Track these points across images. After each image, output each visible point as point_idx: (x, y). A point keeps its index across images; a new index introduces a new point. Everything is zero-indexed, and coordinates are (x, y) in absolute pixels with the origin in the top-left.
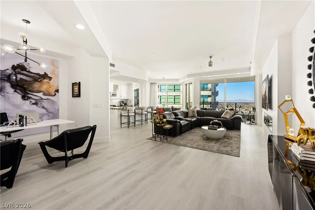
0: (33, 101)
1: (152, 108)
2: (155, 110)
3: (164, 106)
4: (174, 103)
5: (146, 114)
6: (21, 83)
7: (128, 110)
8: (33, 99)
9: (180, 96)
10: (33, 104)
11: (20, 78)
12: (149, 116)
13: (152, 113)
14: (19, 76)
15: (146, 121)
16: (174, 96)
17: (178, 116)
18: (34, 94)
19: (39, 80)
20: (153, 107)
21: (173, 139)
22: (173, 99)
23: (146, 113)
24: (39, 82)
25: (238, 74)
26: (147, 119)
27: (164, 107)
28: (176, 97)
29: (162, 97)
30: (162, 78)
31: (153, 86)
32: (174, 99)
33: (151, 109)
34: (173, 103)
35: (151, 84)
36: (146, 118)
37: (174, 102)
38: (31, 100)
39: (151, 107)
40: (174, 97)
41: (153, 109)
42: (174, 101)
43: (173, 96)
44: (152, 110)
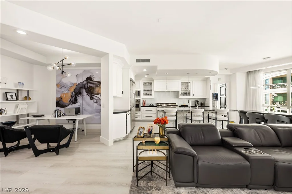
0: (95, 101)
6: (90, 89)
7: (165, 112)
8: (95, 99)
10: (95, 102)
11: (90, 86)
14: (89, 85)
18: (96, 95)
19: (99, 86)
24: (98, 87)
35: (249, 73)
38: (95, 100)
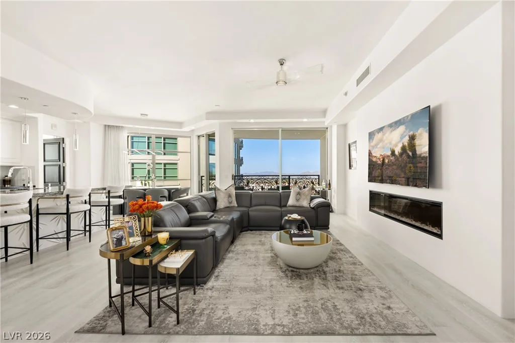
1: (109, 192)
2: (120, 197)
3: (145, 185)
4: (165, 177)
5: (88, 213)
9: (176, 164)
12: (98, 215)
13: (109, 205)
15: (88, 234)
16: (165, 164)
17: (198, 211)
20: (112, 187)
21: (196, 297)
22: (163, 170)
23: (87, 207)
25: (305, 120)
26: (90, 225)
27: (147, 187)
28: (167, 166)
29: (135, 166)
30: (139, 116)
31: (112, 134)
32: (165, 169)
33: (104, 196)
34: (163, 178)
36: (88, 223)
37: (163, 176)
39: (105, 189)
40: (165, 166)
41: (111, 195)
42: (165, 174)
43: (163, 165)
44: (109, 197)
